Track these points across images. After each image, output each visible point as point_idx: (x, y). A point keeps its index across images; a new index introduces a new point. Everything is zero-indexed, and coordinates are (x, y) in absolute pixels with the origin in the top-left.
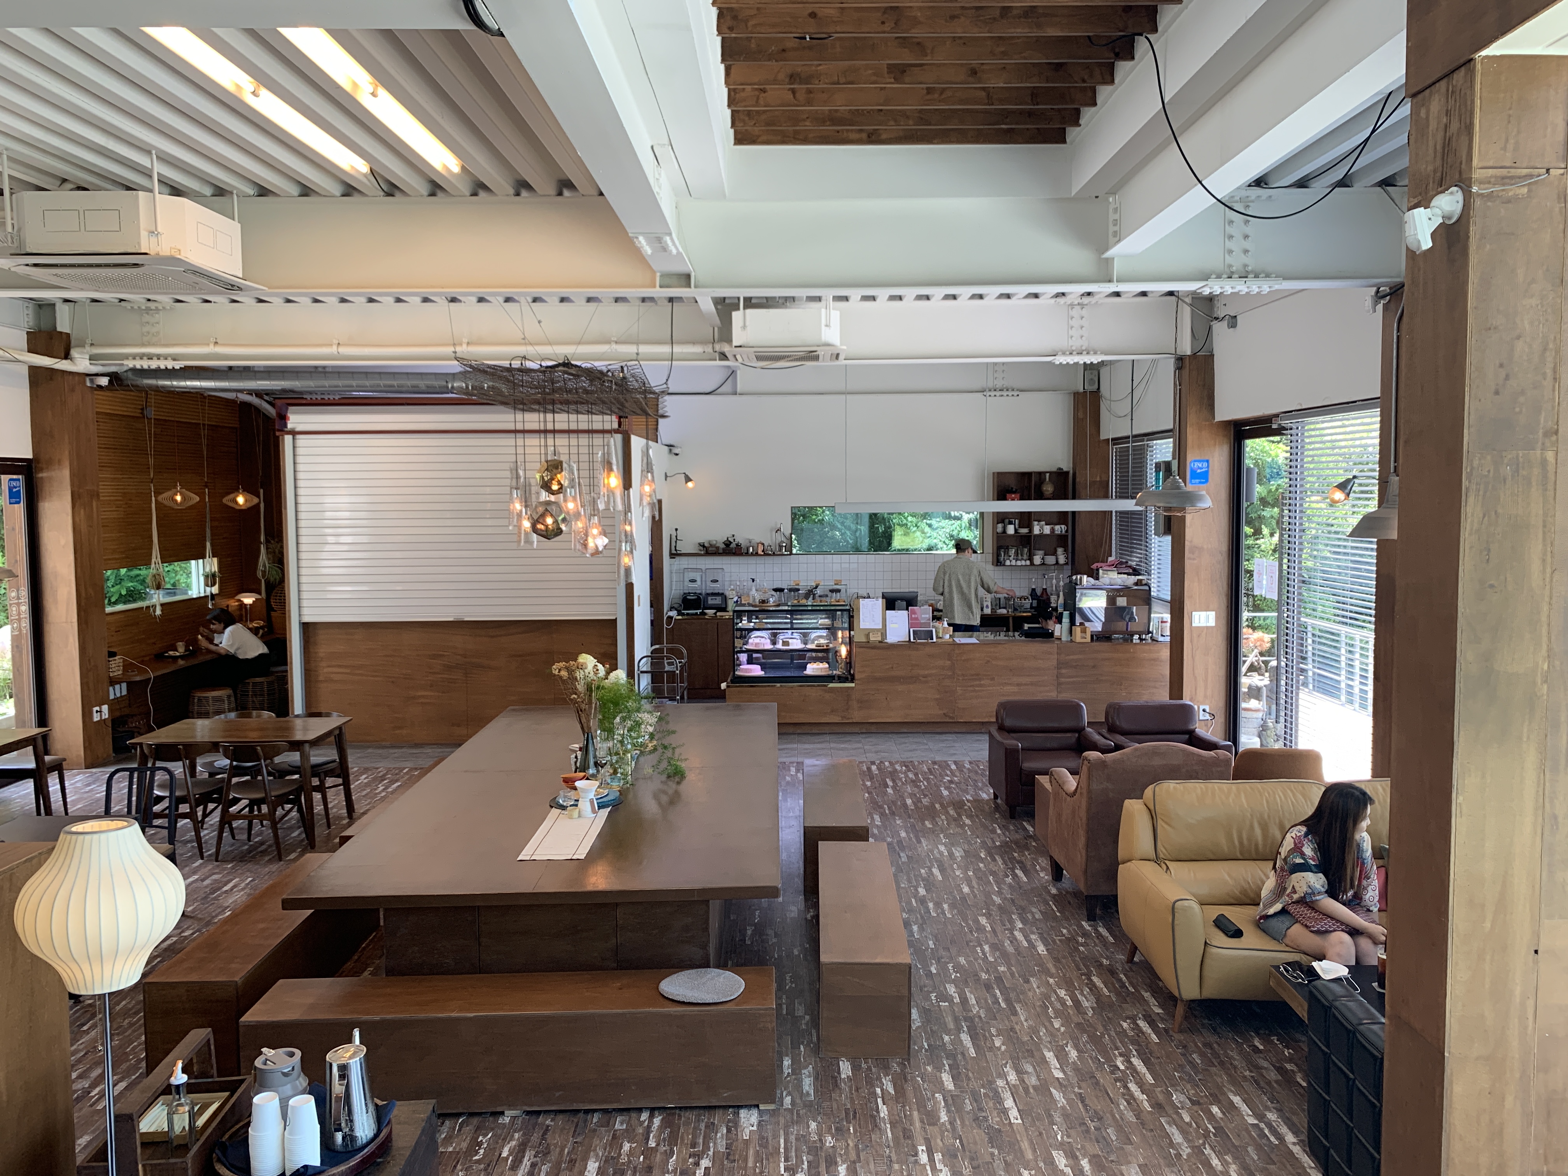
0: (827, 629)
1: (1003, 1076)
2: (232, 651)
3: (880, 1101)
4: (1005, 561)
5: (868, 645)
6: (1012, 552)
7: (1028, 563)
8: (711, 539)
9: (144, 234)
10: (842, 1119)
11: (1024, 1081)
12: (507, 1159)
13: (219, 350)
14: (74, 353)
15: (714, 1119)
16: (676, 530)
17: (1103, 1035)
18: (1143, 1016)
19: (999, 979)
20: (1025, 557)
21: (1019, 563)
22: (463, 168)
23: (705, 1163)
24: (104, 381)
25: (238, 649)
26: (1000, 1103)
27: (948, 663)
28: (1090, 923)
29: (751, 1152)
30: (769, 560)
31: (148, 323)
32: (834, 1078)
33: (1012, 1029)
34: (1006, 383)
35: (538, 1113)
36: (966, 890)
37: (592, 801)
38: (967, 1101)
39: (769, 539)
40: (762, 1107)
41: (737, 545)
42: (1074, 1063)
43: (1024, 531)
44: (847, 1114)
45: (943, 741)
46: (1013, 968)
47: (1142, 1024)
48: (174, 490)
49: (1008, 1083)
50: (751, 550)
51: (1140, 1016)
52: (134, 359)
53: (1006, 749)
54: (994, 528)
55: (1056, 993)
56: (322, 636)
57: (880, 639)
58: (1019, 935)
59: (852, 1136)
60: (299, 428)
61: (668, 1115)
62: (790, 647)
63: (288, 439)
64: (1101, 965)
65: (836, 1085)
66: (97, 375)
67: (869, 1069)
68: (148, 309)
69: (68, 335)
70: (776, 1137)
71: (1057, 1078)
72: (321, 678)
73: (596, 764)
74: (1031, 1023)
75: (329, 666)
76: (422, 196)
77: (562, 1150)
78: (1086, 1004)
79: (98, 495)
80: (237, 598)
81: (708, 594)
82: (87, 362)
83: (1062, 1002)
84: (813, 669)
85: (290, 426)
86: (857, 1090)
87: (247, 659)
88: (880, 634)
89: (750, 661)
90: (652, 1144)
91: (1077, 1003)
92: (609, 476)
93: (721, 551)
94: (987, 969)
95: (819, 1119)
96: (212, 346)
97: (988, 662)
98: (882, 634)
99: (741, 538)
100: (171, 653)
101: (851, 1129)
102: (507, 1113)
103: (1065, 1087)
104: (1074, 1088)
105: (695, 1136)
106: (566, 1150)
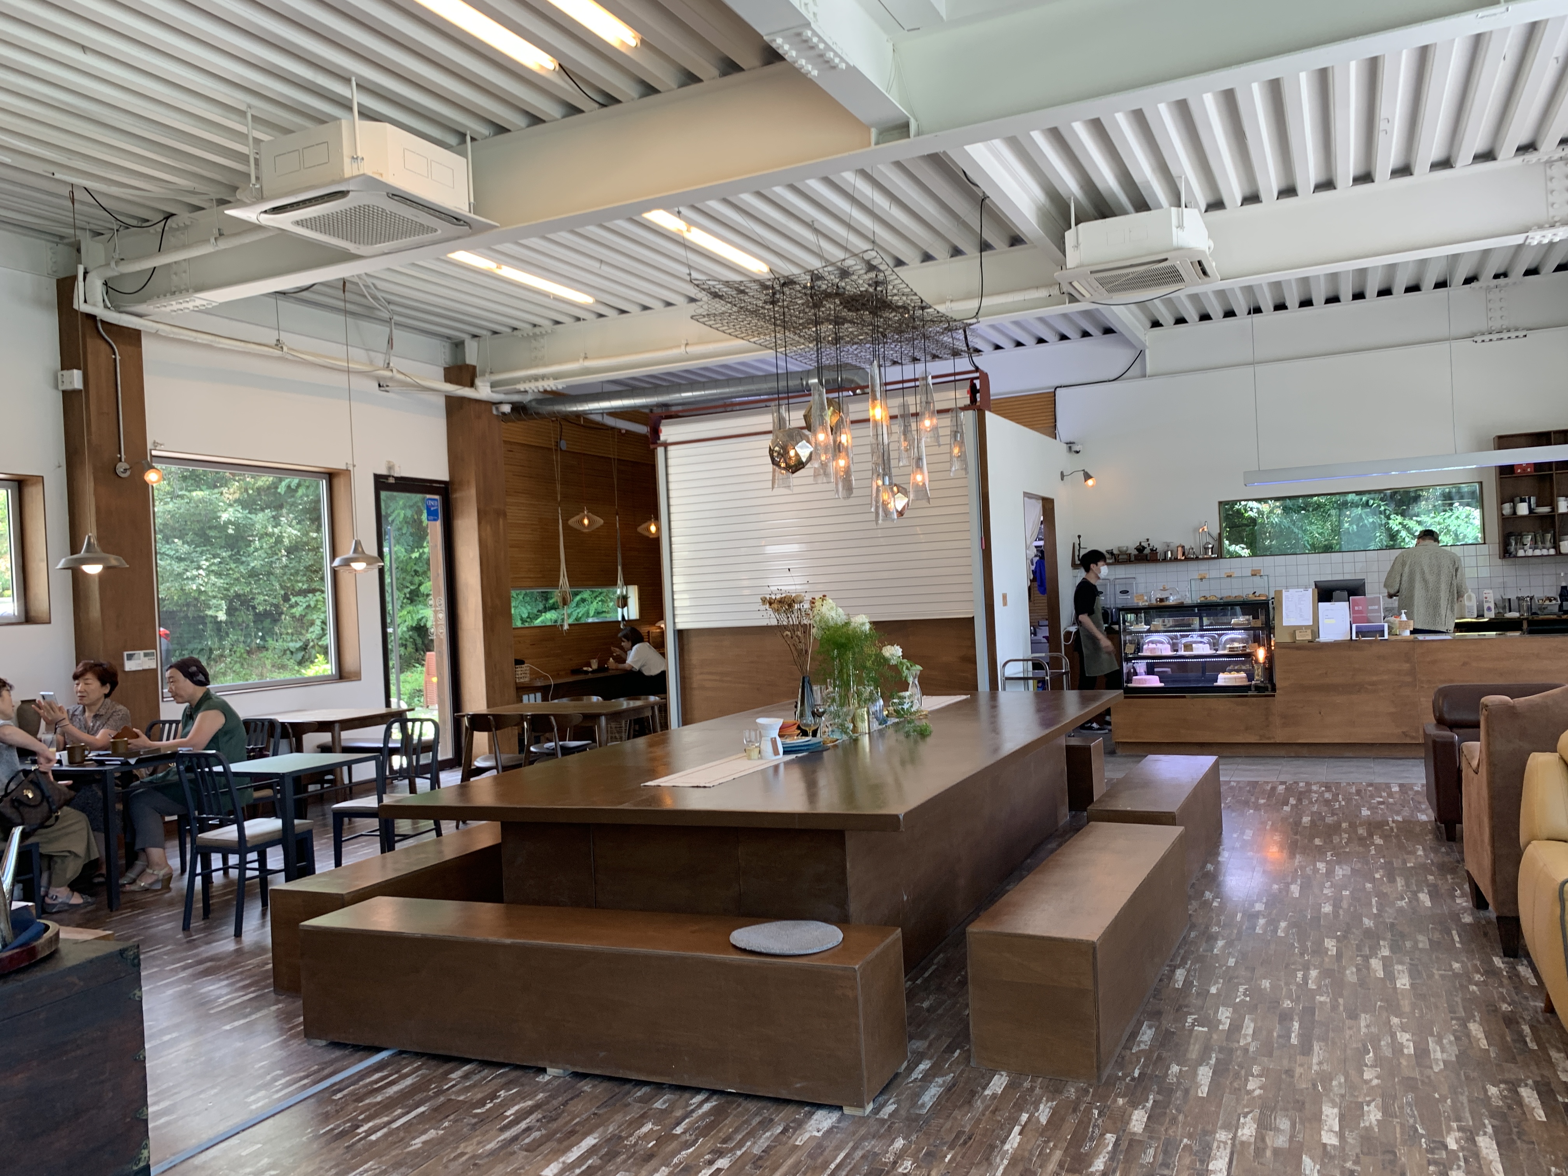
0: (1245, 629)
1: (1233, 1126)
2: (637, 667)
3: (1017, 1129)
4: (1517, 551)
5: (1294, 646)
6: (1528, 539)
7: (1552, 552)
8: (1120, 545)
9: (347, 160)
10: (945, 1143)
11: (1263, 1140)
12: (508, 1117)
13: (589, 364)
14: (478, 382)
15: (777, 1116)
16: (1079, 537)
17: (1443, 1099)
18: (1535, 1082)
19: (1309, 1011)
20: (1548, 544)
21: (1538, 552)
23: (723, 1163)
24: (507, 408)
25: (643, 666)
26: (1202, 1162)
27: (1406, 666)
28: (1506, 959)
29: (790, 1161)
30: (1190, 563)
31: (536, 348)
32: (973, 1093)
33: (1290, 1072)
34: (1506, 323)
35: (584, 1076)
36: (1327, 909)
37: (774, 742)
38: (1151, 1151)
39: (1191, 542)
40: (847, 1110)
41: (1152, 550)
42: (1369, 1129)
43: (1545, 510)
44: (957, 1137)
45: (1398, 765)
46: (1341, 1001)
47: (1529, 1095)
49: (1234, 1138)
50: (1169, 555)
51: (1530, 1082)
52: (525, 382)
54: (1500, 510)
55: (1393, 1036)
56: (694, 644)
57: (1310, 638)
58: (1376, 964)
59: (942, 1167)
60: (669, 441)
61: (727, 1102)
62: (1195, 653)
63: (660, 451)
64: (1496, 1010)
65: (969, 1102)
66: (501, 403)
67: (1032, 1089)
68: (535, 335)
69: (474, 367)
70: (839, 1148)
71: (1325, 1145)
72: (695, 685)
74: (1325, 1067)
75: (701, 673)
76: (633, 99)
77: (573, 1119)
78: (1437, 1054)
79: (505, 515)
80: (657, 625)
81: (1119, 610)
82: (489, 389)
83: (1398, 1049)
84: (1224, 679)
85: (663, 437)
86: (994, 1112)
88: (1309, 632)
89: (1150, 671)
90: (679, 1130)
91: (1422, 1053)
93: (1133, 558)
94: (1298, 997)
95: (914, 1138)
96: (581, 361)
97: (1465, 664)
98: (1312, 631)
99: (1157, 543)
100: (585, 669)
101: (949, 1157)
102: (549, 1070)
103: (1332, 1158)
104: (1345, 1161)
105: (737, 1131)
106: (578, 1120)
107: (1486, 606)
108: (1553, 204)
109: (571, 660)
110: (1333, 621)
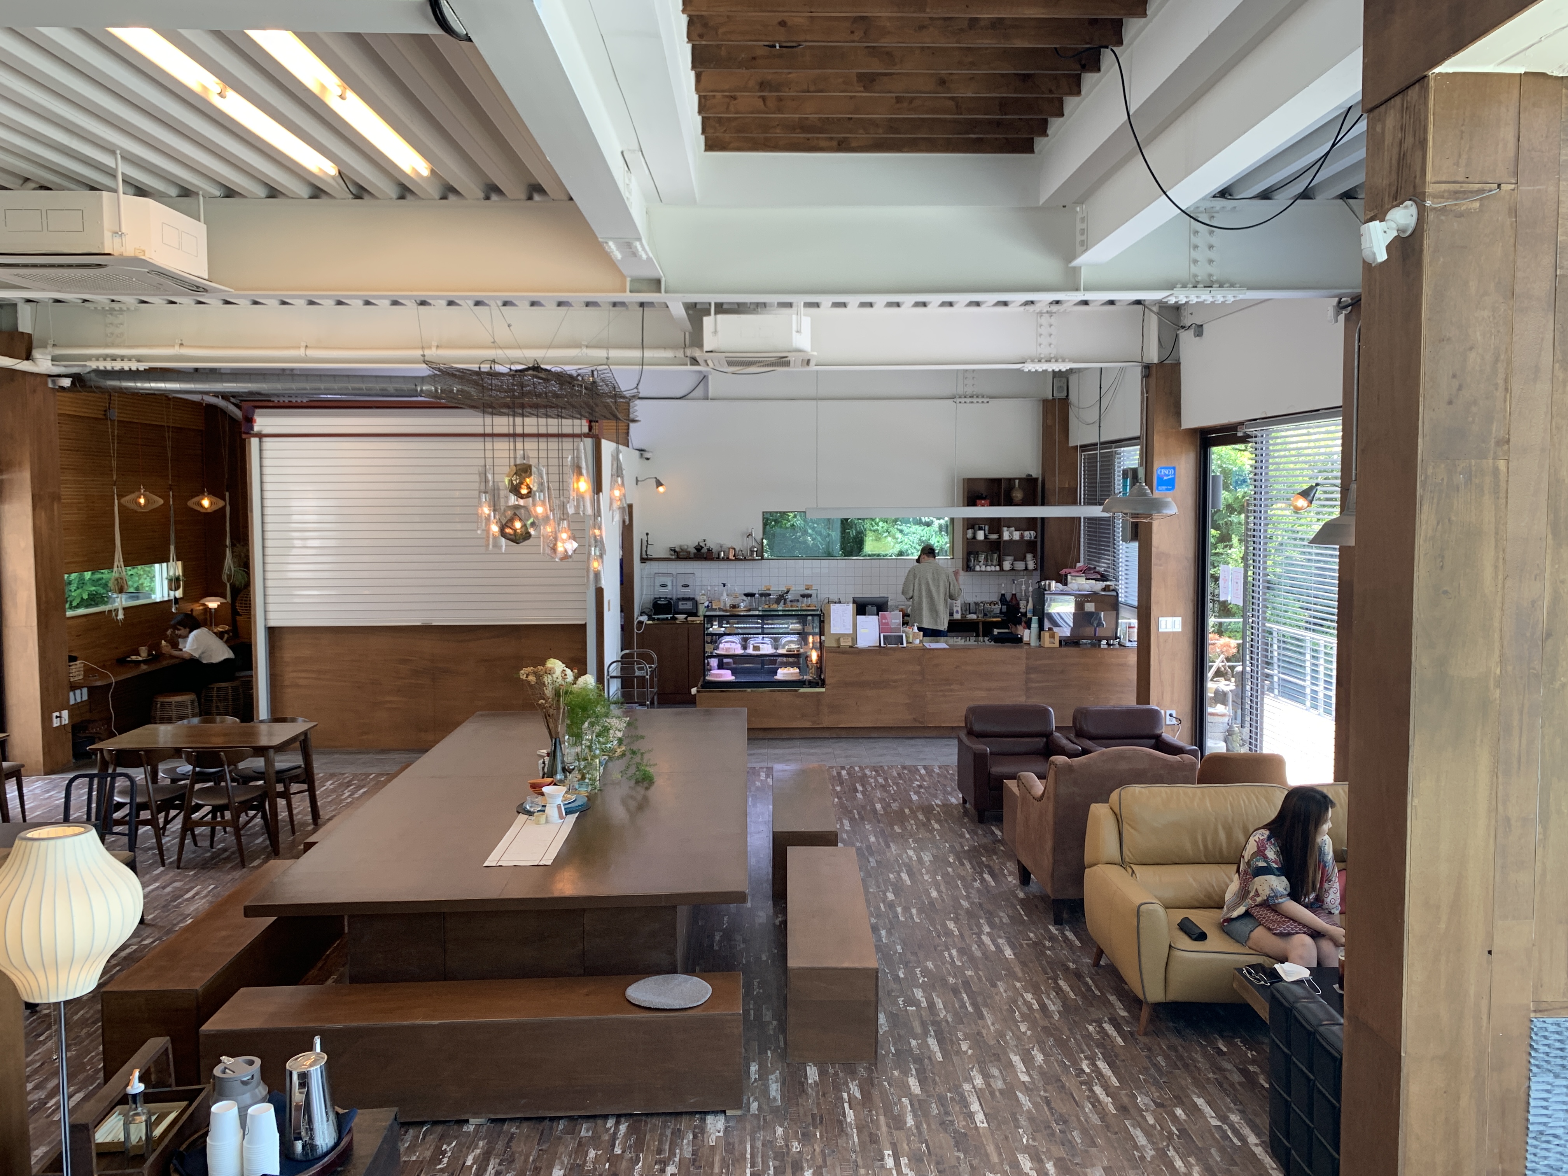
0: (798, 634)
1: (970, 1080)
2: (196, 655)
3: (846, 1105)
4: (975, 567)
5: (838, 650)
6: (982, 557)
7: (998, 568)
8: (682, 543)
9: (107, 235)
10: (809, 1124)
11: (990, 1086)
12: (471, 1167)
13: (185, 351)
14: (36, 354)
15: (681, 1125)
16: (647, 534)
17: (1068, 1038)
18: (1109, 1019)
19: (967, 984)
20: (995, 562)
21: (989, 568)
22: (433, 171)
23: (671, 1169)
24: (66, 382)
26: (966, 1107)
27: (918, 668)
28: (1057, 927)
29: (717, 1159)
30: (738, 563)
31: (112, 324)
32: (802, 1084)
33: (979, 1033)
34: (977, 390)
35: (503, 1121)
36: (934, 894)
37: (559, 807)
38: (934, 1105)
39: (740, 544)
40: (728, 1113)
41: (708, 550)
42: (1040, 1067)
43: (994, 537)
44: (814, 1119)
45: (913, 746)
46: (980, 973)
47: (1108, 1027)
48: (137, 493)
49: (974, 1087)
50: (722, 554)
51: (1106, 1019)
52: (97, 360)
53: (975, 753)
54: (965, 534)
55: (1022, 996)
56: (288, 640)
57: (850, 644)
58: (986, 939)
59: (818, 1141)
60: (266, 431)
61: (634, 1121)
62: (761, 652)
63: (254, 441)
64: (1068, 968)
65: (803, 1091)
66: (59, 376)
67: (836, 1074)
68: (112, 310)
69: (30, 335)
70: (742, 1142)
71: (1024, 1082)
72: (287, 683)
73: (564, 770)
74: (997, 1027)
75: (294, 671)
76: (391, 199)
77: (526, 1159)
78: (1052, 1008)
79: (59, 498)
80: (202, 601)
81: (679, 599)
82: (50, 363)
83: (1029, 1006)
84: (783, 674)
85: (256, 428)
86: (824, 1095)
88: (850, 639)
89: (721, 666)
90: (618, 1151)
91: (1043, 1007)
92: (578, 480)
93: (692, 556)
94: (955, 974)
95: (786, 1124)
96: (177, 347)
97: (957, 667)
98: (852, 639)
99: (712, 543)
100: (134, 657)
101: (818, 1134)
102: (472, 1121)
103: (1031, 1090)
104: (1040, 1091)
105: (661, 1142)
106: (531, 1158)
108: (1040, 345)
109: (116, 648)
110: (866, 631)
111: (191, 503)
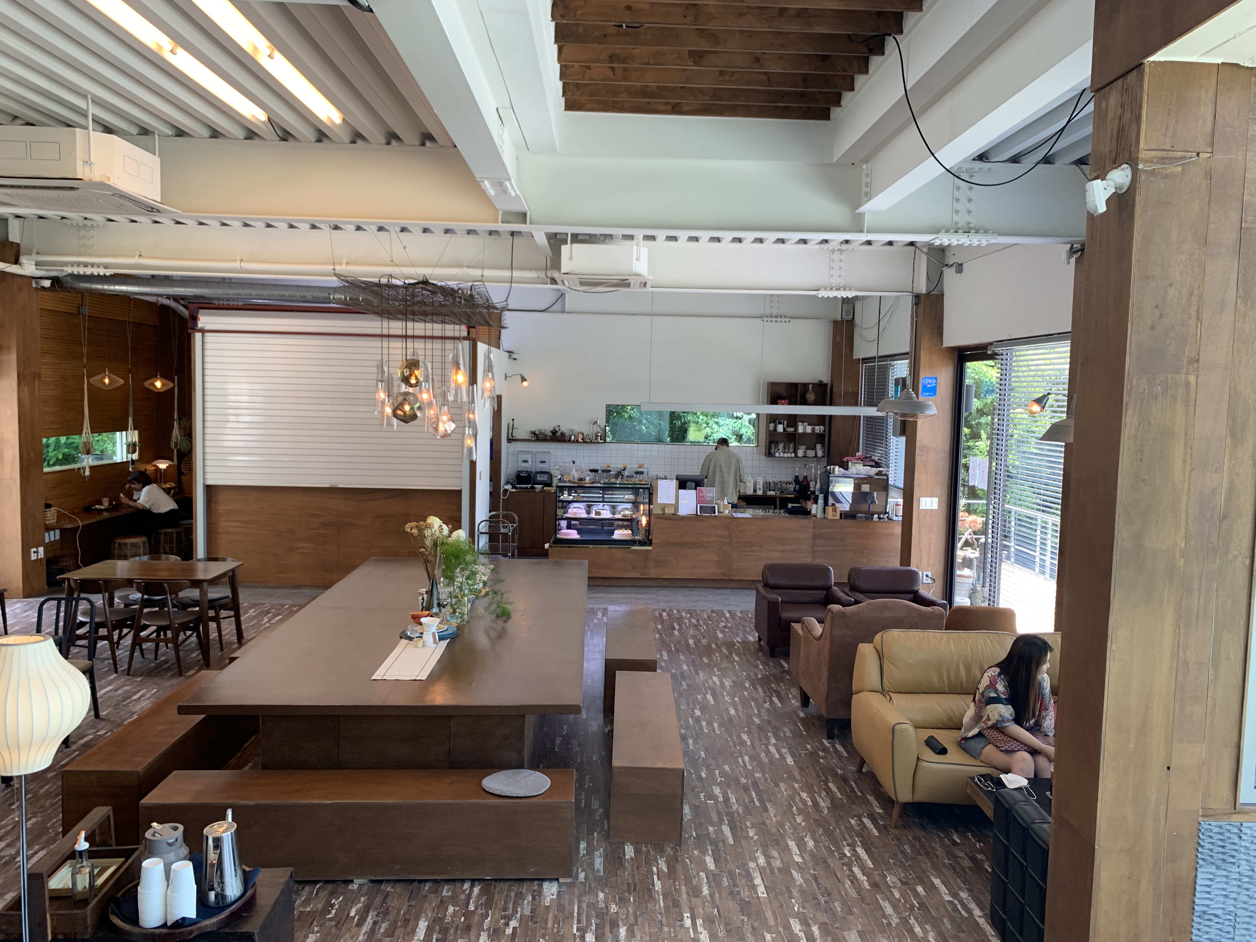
0: (632, 503)
1: (755, 860)
2: (148, 506)
3: (655, 877)
4: (775, 453)
5: (663, 517)
6: (781, 446)
7: (793, 455)
8: (541, 428)
9: (79, 163)
10: (625, 891)
11: (771, 864)
12: (354, 917)
13: (142, 261)
14: (23, 259)
15: (522, 889)
16: (513, 420)
17: (835, 828)
18: (867, 814)
19: (755, 784)
20: (791, 450)
21: (786, 455)
22: (344, 120)
23: (513, 923)
24: (47, 283)
25: (153, 505)
26: (750, 881)
27: (727, 533)
28: (829, 741)
29: (551, 916)
30: (586, 445)
31: (84, 237)
32: (620, 859)
33: (763, 823)
34: (781, 312)
35: (381, 882)
36: (732, 712)
37: (434, 634)
38: (725, 879)
39: (588, 430)
40: (561, 880)
41: (562, 434)
42: (811, 850)
43: (791, 430)
44: (629, 887)
45: (720, 594)
46: (767, 775)
47: (866, 821)
48: (103, 375)
49: (758, 865)
50: (573, 438)
51: (865, 814)
52: (72, 266)
53: (769, 602)
54: (768, 427)
55: (799, 795)
56: (222, 496)
57: (673, 512)
58: (772, 749)
59: (632, 904)
60: (208, 327)
61: (487, 885)
62: (602, 517)
63: (198, 336)
64: (837, 773)
65: (622, 865)
66: (41, 278)
67: (648, 852)
68: (85, 226)
69: (18, 245)
70: (571, 904)
71: (797, 862)
72: (220, 530)
73: (439, 605)
74: (778, 818)
75: (227, 521)
76: (310, 142)
77: (399, 912)
78: (822, 804)
79: (39, 376)
80: (154, 463)
81: (537, 473)
82: (34, 267)
83: (804, 802)
84: (619, 534)
85: (200, 325)
86: (638, 868)
87: (160, 514)
88: (673, 508)
89: (569, 527)
90: (472, 907)
91: (816, 804)
92: (457, 374)
93: (548, 438)
94: (746, 776)
95: (606, 890)
96: (137, 258)
97: (758, 532)
98: (675, 508)
99: (565, 428)
100: (97, 506)
101: (632, 899)
102: (356, 881)
103: (803, 869)
104: (809, 870)
105: (506, 903)
106: (402, 912)
107: (758, 487)
108: (832, 277)
109: (83, 498)
110: (686, 502)
111: (146, 384)
